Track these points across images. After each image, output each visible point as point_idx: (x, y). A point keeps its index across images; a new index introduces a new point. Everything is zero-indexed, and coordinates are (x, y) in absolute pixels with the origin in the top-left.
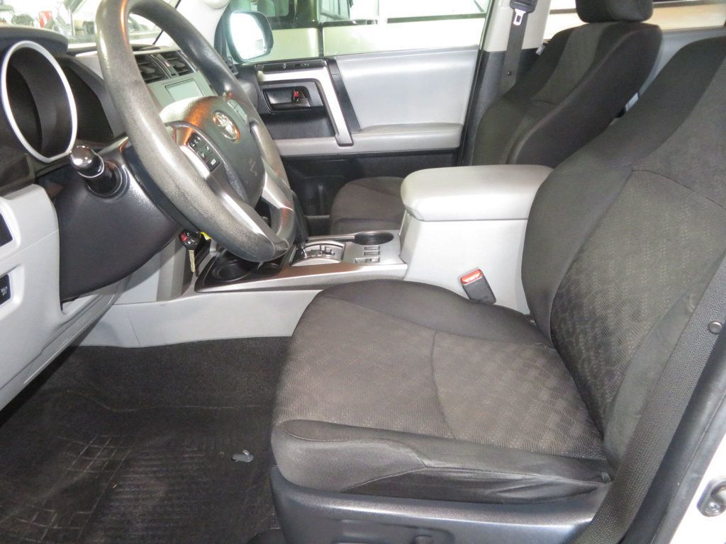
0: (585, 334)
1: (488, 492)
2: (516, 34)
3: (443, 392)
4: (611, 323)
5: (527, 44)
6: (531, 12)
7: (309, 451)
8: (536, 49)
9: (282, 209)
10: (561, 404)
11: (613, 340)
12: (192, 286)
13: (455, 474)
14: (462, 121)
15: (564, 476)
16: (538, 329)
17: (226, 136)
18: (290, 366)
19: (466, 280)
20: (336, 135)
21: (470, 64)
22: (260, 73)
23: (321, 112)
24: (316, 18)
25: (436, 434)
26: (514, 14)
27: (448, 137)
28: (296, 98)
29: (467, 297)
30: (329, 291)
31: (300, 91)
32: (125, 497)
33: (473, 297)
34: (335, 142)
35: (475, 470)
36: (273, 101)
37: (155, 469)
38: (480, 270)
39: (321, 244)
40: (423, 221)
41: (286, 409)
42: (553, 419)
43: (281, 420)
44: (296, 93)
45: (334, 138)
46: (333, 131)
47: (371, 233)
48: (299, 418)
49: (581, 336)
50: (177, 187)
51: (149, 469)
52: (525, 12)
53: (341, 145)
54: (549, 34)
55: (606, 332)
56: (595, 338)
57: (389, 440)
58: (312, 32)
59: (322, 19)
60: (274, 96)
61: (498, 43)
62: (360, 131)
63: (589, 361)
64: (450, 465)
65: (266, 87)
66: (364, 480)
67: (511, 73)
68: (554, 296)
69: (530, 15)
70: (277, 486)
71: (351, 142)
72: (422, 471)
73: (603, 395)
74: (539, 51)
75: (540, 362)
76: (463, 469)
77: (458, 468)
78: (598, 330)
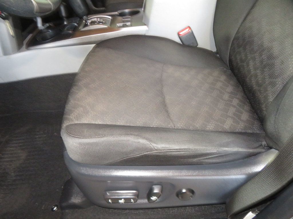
0: (254, 59)
1: (195, 160)
3: (167, 101)
4: (276, 50)
7: (80, 144)
10: (235, 102)
11: (277, 62)
13: (174, 153)
15: (242, 148)
16: (221, 60)
18: (74, 89)
19: (181, 33)
29: (181, 43)
30: (101, 44)
32: (5, 160)
33: (186, 43)
37: (21, 144)
38: (189, 28)
39: (97, 18)
41: (68, 117)
42: (232, 111)
43: (65, 124)
47: (127, 11)
48: (76, 122)
49: (251, 61)
55: (271, 57)
56: (262, 62)
57: (131, 134)
63: (256, 76)
66: (118, 159)
72: (154, 152)
73: (266, 98)
75: (223, 78)
78: (264, 57)
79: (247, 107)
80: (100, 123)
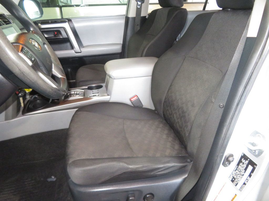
0: (176, 113)
1: (152, 173)
2: (139, 11)
3: (130, 141)
4: (185, 109)
5: (143, 15)
6: (143, 3)
7: (84, 171)
8: (146, 16)
9: (61, 78)
10: (170, 139)
11: (186, 114)
12: (21, 113)
13: (141, 169)
14: (122, 43)
15: (177, 163)
16: (158, 114)
17: (36, 48)
18: (71, 139)
19: (132, 100)
20: (74, 49)
21: (123, 22)
22: (39, 24)
23: (67, 40)
24: (58, 4)
25: (131, 156)
26: (137, 3)
27: (118, 49)
28: (56, 35)
29: (133, 106)
30: (81, 109)
31: (57, 32)
33: (135, 105)
34: (74, 52)
35: (147, 166)
36: (46, 36)
37: (12, 191)
38: (137, 96)
39: (74, 91)
40: (115, 79)
42: (169, 145)
43: (71, 161)
44: (56, 33)
45: (73, 50)
46: (72, 47)
48: (78, 159)
49: (175, 115)
50: (20, 70)
51: (10, 192)
52: (141, 3)
53: (76, 53)
54: (150, 11)
55: (183, 112)
56: (180, 115)
57: (115, 161)
58: (57, 9)
59: (61, 4)
60: (47, 34)
61: (132, 14)
62: (83, 47)
63: (178, 122)
64: (139, 166)
65: (43, 30)
66: (107, 178)
67: (138, 25)
68: (163, 102)
69: (143, 4)
70: (72, 187)
71: (80, 51)
72: (129, 170)
73: (185, 134)
74: (147, 17)
75: (161, 125)
76: (143, 167)
77: (142, 167)
78: (180, 112)
79: (177, 142)
80: (93, 158)
